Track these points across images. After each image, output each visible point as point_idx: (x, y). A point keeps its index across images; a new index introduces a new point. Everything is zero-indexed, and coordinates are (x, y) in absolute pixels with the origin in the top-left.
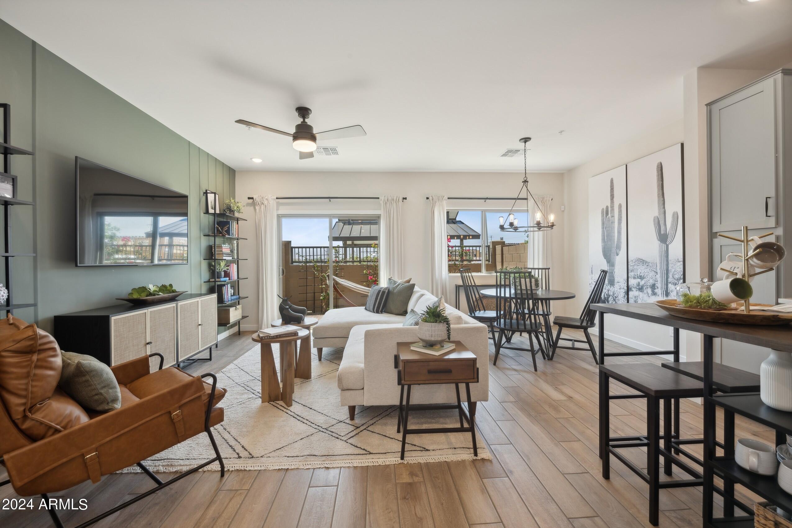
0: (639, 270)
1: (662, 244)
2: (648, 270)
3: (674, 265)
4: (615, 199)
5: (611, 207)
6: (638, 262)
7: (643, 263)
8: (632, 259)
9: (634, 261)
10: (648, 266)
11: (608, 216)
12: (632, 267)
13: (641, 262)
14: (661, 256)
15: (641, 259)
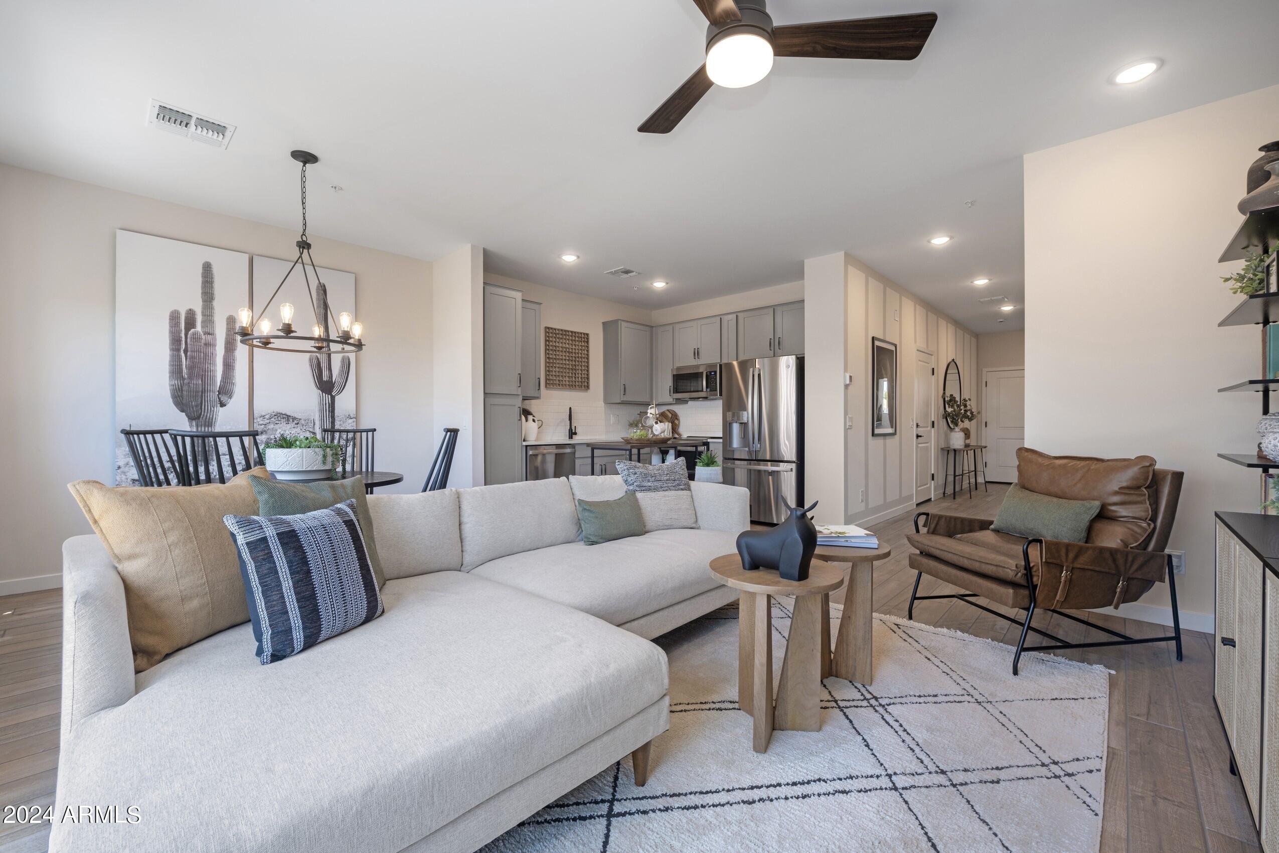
0: (279, 431)
1: (324, 394)
2: (298, 430)
3: (344, 423)
4: (216, 304)
5: (203, 315)
6: (276, 419)
7: (288, 420)
8: (263, 414)
9: (267, 417)
10: (298, 424)
11: (192, 330)
12: (263, 426)
13: (283, 418)
14: (321, 411)
15: (283, 413)
